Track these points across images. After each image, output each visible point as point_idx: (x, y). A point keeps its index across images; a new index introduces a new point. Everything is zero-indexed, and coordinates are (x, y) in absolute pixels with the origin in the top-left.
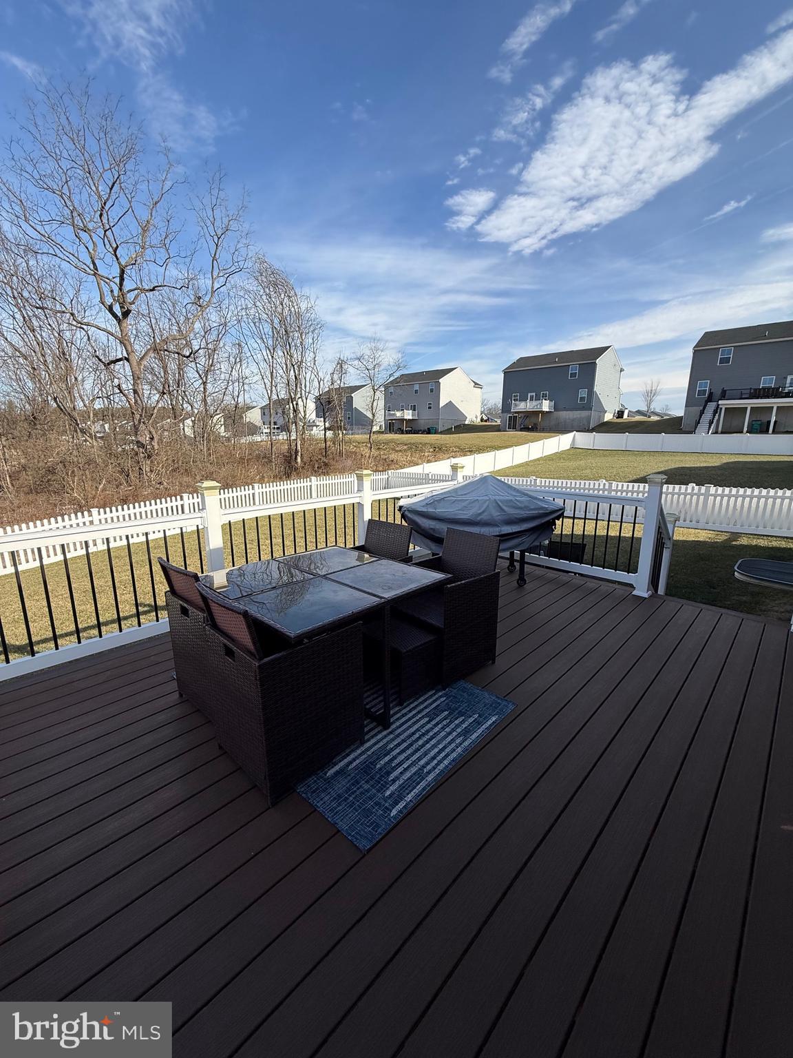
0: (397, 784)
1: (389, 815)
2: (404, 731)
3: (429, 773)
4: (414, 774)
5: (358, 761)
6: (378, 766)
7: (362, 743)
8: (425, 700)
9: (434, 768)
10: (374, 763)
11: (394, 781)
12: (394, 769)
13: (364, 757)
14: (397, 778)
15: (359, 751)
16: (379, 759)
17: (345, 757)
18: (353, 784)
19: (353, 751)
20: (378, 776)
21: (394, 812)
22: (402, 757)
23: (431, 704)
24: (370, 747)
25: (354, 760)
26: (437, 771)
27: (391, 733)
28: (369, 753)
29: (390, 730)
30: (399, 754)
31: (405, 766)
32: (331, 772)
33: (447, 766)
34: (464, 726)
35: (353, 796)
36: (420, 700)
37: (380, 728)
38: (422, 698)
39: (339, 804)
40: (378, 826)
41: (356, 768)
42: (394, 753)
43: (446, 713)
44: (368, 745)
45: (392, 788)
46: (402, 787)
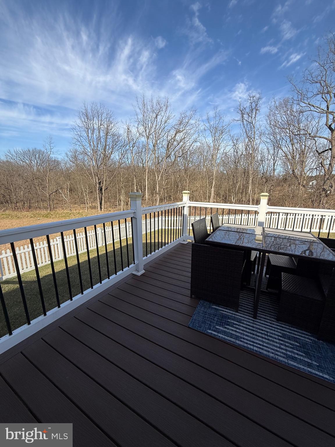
0: (224, 329)
1: (208, 330)
2: (259, 325)
3: (241, 341)
4: (236, 335)
5: (226, 313)
6: (229, 320)
7: (237, 312)
8: (295, 331)
9: (247, 343)
10: (229, 318)
11: (226, 328)
12: (233, 327)
13: (230, 314)
14: (228, 329)
15: (231, 312)
16: (233, 320)
17: (224, 308)
18: (214, 315)
19: (230, 310)
20: (224, 322)
21: (210, 331)
22: (242, 328)
23: (295, 335)
24: (237, 315)
25: (226, 312)
26: (246, 345)
27: (253, 321)
28: (233, 315)
29: (255, 320)
30: (242, 326)
31: (237, 330)
32: (214, 307)
33: (253, 350)
34: (296, 356)
35: (208, 316)
36: (292, 328)
37: (252, 316)
38: (295, 329)
39: (202, 313)
40: (200, 327)
41: (221, 313)
42: (242, 325)
43: (298, 344)
44: (238, 314)
45: (221, 328)
46: (225, 332)
